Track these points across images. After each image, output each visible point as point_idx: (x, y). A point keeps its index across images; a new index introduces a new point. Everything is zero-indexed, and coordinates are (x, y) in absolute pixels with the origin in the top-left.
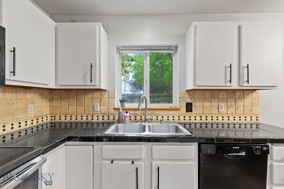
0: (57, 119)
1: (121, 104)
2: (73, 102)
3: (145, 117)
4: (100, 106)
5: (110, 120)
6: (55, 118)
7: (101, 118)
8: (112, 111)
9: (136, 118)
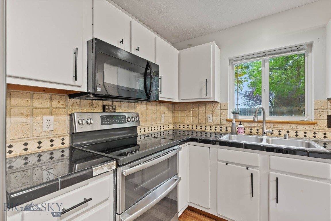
0: (178, 128)
1: (234, 116)
2: (190, 113)
3: (263, 130)
4: (213, 117)
5: (222, 131)
6: (176, 126)
7: (213, 128)
8: (225, 122)
9: (252, 131)
